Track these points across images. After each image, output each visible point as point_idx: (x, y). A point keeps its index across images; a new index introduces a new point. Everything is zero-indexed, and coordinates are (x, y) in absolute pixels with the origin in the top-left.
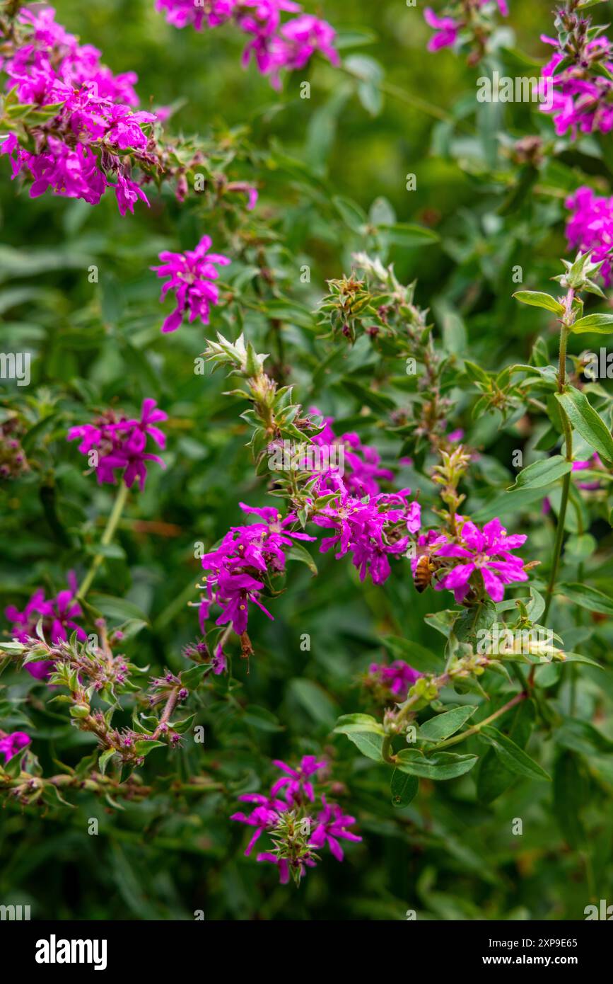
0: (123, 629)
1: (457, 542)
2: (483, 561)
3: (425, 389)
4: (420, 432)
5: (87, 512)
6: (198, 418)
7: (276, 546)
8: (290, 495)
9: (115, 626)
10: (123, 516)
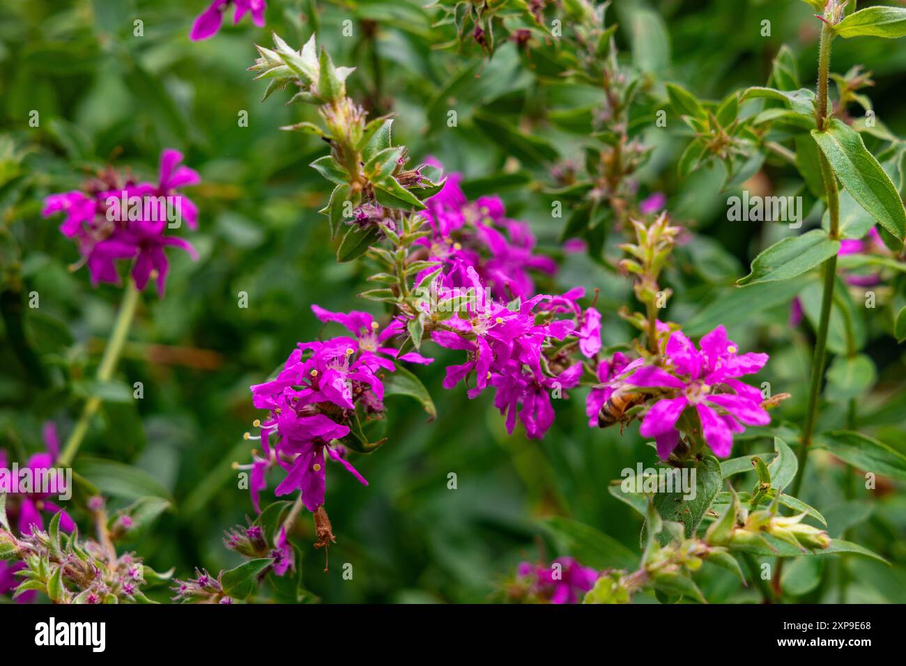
0: (133, 513)
1: (658, 363)
2: (699, 394)
3: (604, 126)
4: (596, 194)
5: (75, 330)
6: (248, 182)
7: (370, 372)
8: (395, 299)
9: (120, 508)
10: (131, 338)
